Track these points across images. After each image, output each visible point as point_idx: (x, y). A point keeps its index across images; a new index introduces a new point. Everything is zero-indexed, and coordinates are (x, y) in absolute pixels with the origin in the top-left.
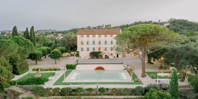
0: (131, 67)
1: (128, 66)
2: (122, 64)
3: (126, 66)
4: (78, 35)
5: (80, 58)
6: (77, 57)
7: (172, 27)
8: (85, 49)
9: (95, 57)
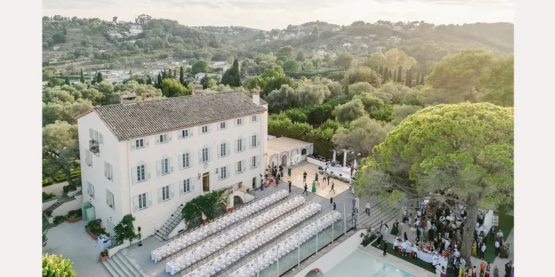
2: (354, 228)
4: (124, 143)
5: (135, 241)
6: (125, 241)
7: (152, 38)
8: (154, 196)
9: (204, 218)
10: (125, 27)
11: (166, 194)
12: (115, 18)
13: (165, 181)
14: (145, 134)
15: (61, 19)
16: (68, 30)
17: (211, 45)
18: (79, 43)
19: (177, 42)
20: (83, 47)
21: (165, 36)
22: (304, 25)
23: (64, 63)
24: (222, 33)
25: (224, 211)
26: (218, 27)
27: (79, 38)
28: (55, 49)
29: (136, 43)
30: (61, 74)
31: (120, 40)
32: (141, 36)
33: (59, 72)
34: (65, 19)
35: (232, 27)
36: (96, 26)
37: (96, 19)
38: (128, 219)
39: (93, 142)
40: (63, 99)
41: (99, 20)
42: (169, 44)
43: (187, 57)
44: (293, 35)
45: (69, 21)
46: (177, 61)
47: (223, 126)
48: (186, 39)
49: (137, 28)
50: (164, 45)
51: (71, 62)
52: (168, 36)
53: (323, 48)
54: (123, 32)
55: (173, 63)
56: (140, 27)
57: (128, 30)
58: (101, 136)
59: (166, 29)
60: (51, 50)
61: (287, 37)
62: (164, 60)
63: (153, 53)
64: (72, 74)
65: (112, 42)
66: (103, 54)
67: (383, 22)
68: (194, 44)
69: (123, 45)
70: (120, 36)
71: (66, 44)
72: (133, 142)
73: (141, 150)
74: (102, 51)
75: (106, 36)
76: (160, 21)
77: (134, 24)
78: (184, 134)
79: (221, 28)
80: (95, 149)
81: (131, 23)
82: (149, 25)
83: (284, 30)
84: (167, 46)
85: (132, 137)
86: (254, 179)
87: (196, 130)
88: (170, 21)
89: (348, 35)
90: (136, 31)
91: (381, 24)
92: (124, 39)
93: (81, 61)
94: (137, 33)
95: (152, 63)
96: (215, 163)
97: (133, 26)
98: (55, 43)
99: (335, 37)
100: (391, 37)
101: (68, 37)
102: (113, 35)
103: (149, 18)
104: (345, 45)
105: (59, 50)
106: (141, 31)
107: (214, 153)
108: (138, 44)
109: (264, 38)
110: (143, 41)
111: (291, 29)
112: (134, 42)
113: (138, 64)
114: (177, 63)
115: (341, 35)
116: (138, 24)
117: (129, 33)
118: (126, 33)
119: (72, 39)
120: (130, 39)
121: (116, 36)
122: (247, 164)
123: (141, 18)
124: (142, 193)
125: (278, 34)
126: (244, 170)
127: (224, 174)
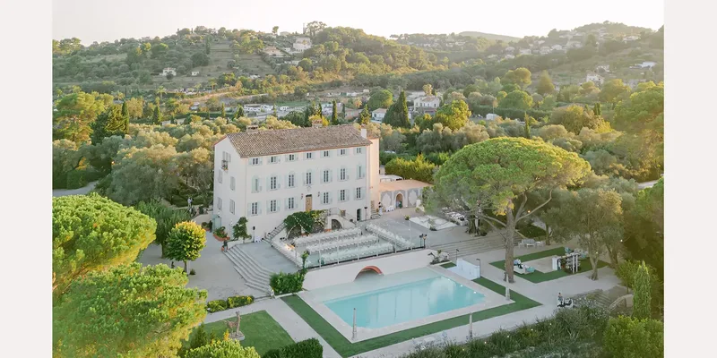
0: (446, 254)
1: (440, 252)
2: (423, 247)
3: (435, 253)
4: (244, 160)
5: (247, 240)
6: (240, 238)
7: (324, 57)
8: (264, 207)
9: (303, 232)
10: (289, 40)
11: (273, 207)
12: (276, 29)
13: (273, 195)
14: (259, 155)
15: (205, 31)
16: (213, 47)
17: (412, 64)
18: (226, 67)
19: (358, 62)
20: (228, 72)
21: (342, 52)
23: (203, 95)
24: (435, 45)
25: (321, 229)
26: (431, 36)
27: (226, 59)
28: (193, 74)
29: (300, 64)
30: (198, 110)
31: (279, 60)
32: (308, 53)
33: (195, 108)
34: (210, 30)
35: (453, 34)
36: (248, 41)
37: (248, 31)
38: (243, 220)
39: (224, 161)
40: (203, 133)
41: (252, 32)
42: (347, 65)
43: (371, 85)
44: (558, 47)
45: (215, 34)
46: (355, 90)
47: (326, 154)
48: (372, 56)
49: (305, 42)
50: (339, 68)
51: (212, 93)
52: (346, 52)
53: (602, 71)
54: (283, 48)
55: (348, 94)
56: (308, 39)
57: (290, 45)
58: (230, 156)
59: (345, 42)
60: (188, 76)
61: (545, 51)
62: (338, 89)
64: (212, 109)
65: (268, 63)
66: (254, 81)
68: (385, 65)
69: (282, 67)
70: (279, 54)
71: (208, 67)
72: (251, 159)
73: (255, 166)
74: (253, 77)
75: (261, 55)
76: (337, 31)
77: (301, 36)
78: (291, 158)
79: (436, 36)
80: (225, 167)
81: (297, 35)
82: (321, 36)
83: (542, 38)
84: (344, 69)
85: (250, 155)
86: (359, 211)
87: (301, 156)
88: (352, 30)
90: (302, 46)
92: (285, 59)
93: (224, 91)
94: (303, 49)
95: (319, 94)
96: (318, 187)
97: (299, 39)
98: (194, 66)
99: (626, 52)
101: (211, 57)
102: (270, 53)
103: (322, 26)
104: (645, 65)
105: (198, 76)
106: (308, 47)
107: (317, 177)
108: (303, 66)
109: (505, 52)
110: (309, 61)
111: (555, 36)
112: (297, 62)
113: (300, 95)
114: (354, 94)
115: (639, 48)
116: (307, 36)
117: (293, 49)
118: (288, 50)
119: (217, 61)
120: (292, 58)
121: (275, 55)
122: (351, 194)
123: (312, 27)
124: (254, 202)
125: (531, 45)
126: (348, 199)
127: (326, 199)
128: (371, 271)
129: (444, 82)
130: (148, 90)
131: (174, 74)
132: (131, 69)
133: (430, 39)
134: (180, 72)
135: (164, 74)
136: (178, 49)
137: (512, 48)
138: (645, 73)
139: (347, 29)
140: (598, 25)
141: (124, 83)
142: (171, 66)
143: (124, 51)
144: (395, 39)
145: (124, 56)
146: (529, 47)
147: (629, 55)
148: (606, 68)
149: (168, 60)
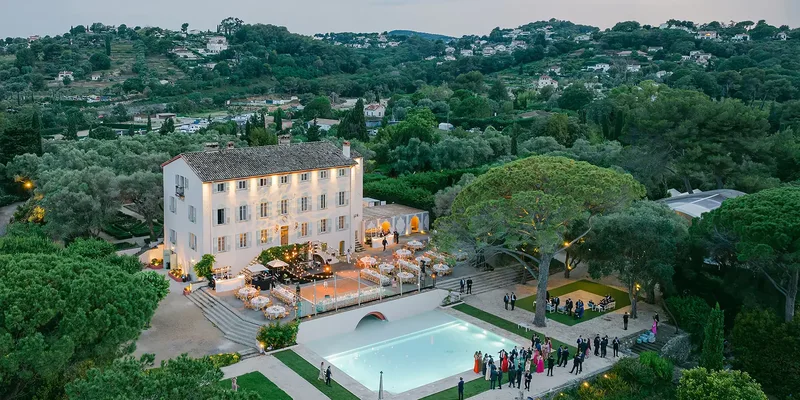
1: (450, 292)
2: (432, 287)
4: (207, 186)
6: (204, 279)
7: (243, 59)
8: (233, 241)
10: (200, 40)
11: (243, 242)
12: (185, 26)
14: (225, 179)
15: (103, 29)
16: (114, 47)
18: (130, 70)
19: (283, 64)
20: (134, 77)
22: (525, 28)
23: (108, 103)
24: (367, 46)
26: (360, 35)
27: (130, 61)
28: (93, 78)
29: (216, 68)
30: (104, 120)
31: (193, 63)
32: (225, 55)
33: (101, 117)
34: (109, 28)
35: (385, 32)
36: (155, 41)
37: (155, 29)
38: (208, 258)
39: (179, 187)
41: (160, 30)
42: (271, 69)
43: (300, 91)
44: (501, 48)
45: (115, 32)
46: (281, 98)
47: (304, 178)
48: (299, 59)
49: (220, 42)
50: (262, 70)
51: (118, 101)
53: (552, 74)
54: (196, 49)
55: (275, 102)
56: (224, 39)
57: (204, 46)
58: (187, 181)
59: (267, 41)
60: (88, 81)
61: (489, 51)
62: (261, 97)
63: (243, 85)
65: (179, 66)
66: (165, 86)
67: (678, 23)
68: (313, 69)
69: (196, 71)
70: (191, 56)
71: (109, 71)
73: (221, 194)
74: (163, 82)
75: (172, 57)
76: (258, 27)
77: (215, 35)
78: (263, 183)
79: (366, 35)
80: (180, 194)
81: (210, 33)
82: (240, 35)
83: (485, 38)
84: (267, 72)
86: (342, 243)
87: (274, 180)
88: (274, 28)
89: (604, 47)
90: (217, 46)
91: (674, 27)
92: (198, 62)
94: (218, 49)
95: (242, 102)
97: (213, 38)
98: (94, 69)
99: (578, 53)
100: (693, 53)
101: (112, 58)
102: (181, 55)
103: (239, 23)
104: (598, 67)
105: (99, 80)
106: (225, 47)
107: (294, 206)
108: (220, 70)
109: (445, 54)
110: (228, 63)
111: (497, 37)
112: (213, 66)
113: (219, 104)
114: (282, 102)
115: (591, 49)
116: (221, 35)
117: (207, 51)
118: (201, 51)
119: (119, 63)
120: (206, 60)
121: (186, 57)
122: (333, 224)
123: (226, 25)
124: (221, 236)
125: (473, 46)
126: (330, 229)
127: (305, 230)
128: (374, 317)
129: (381, 87)
130: (43, 97)
131: (72, 79)
132: (22, 73)
133: (360, 38)
134: (79, 77)
135: (61, 79)
136: (74, 50)
137: (452, 49)
138: (599, 76)
139: (269, 26)
140: (543, 24)
141: (14, 89)
142: (68, 70)
143: (11, 51)
144: (321, 38)
145: (13, 58)
146: (470, 48)
147: (581, 57)
148: (557, 71)
149: (64, 63)
